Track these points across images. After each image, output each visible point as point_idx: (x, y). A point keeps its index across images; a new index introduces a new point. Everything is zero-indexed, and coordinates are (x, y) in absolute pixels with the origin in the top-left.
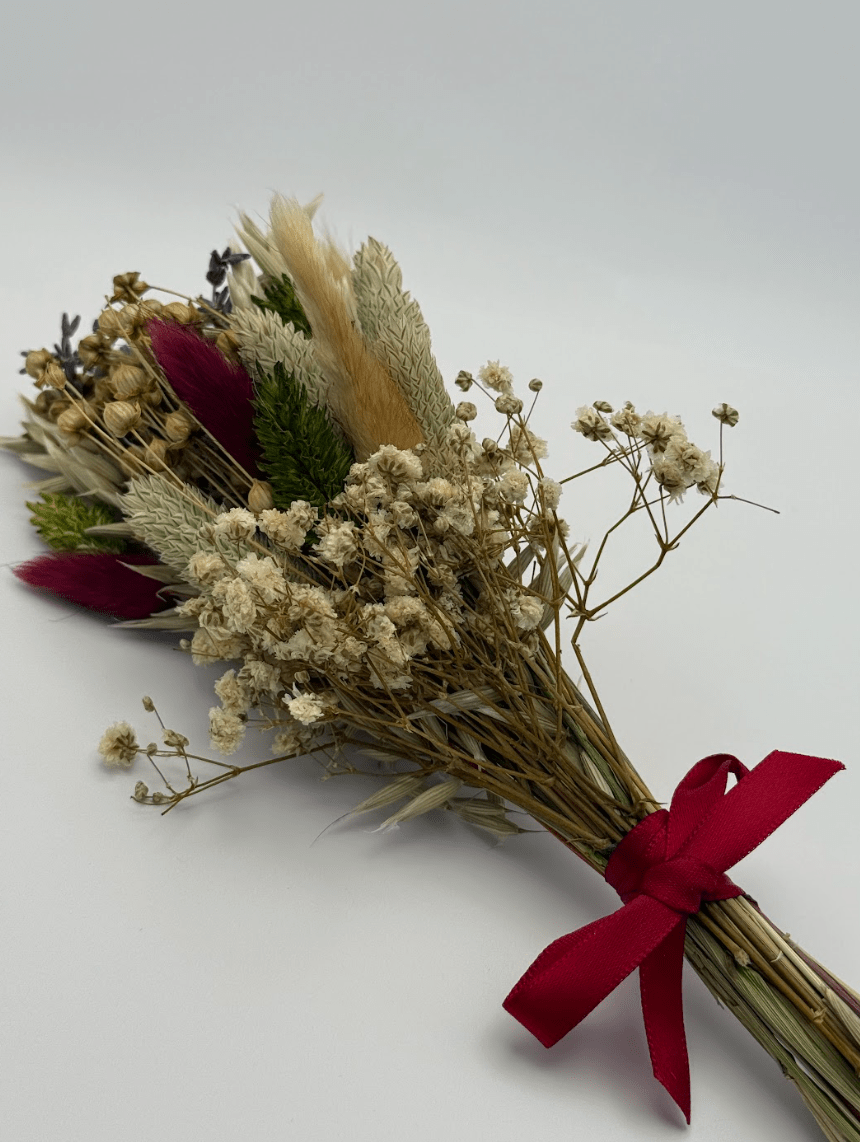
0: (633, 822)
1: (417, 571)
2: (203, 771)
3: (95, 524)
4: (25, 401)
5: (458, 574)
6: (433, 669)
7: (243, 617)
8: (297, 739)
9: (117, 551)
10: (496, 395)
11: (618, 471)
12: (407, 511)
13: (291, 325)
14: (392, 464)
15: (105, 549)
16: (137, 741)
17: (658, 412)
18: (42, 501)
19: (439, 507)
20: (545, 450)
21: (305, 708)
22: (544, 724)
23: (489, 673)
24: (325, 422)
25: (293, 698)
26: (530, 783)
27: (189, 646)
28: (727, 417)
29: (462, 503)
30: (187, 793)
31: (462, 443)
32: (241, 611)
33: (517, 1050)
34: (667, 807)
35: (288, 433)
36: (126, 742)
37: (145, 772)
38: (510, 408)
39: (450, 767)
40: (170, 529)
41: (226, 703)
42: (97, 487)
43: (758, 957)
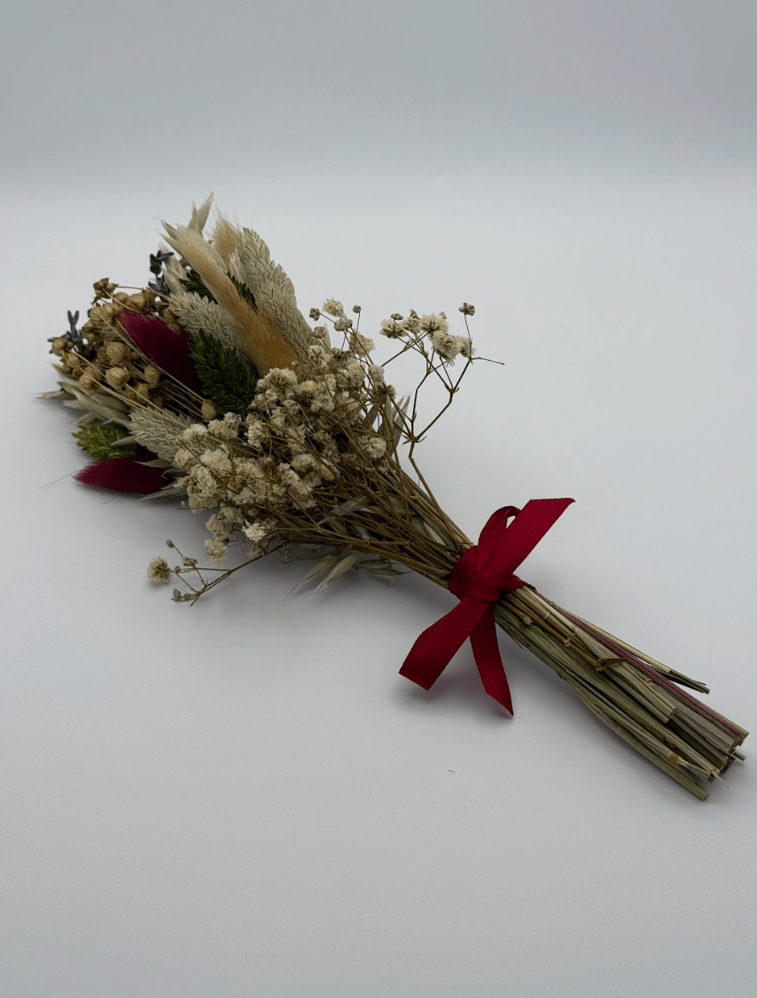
0: (458, 557)
1: (306, 439)
2: (209, 576)
3: (117, 440)
4: (56, 367)
5: (332, 434)
6: (327, 491)
7: (210, 488)
8: (260, 547)
9: (133, 453)
10: (336, 319)
11: (413, 353)
12: (293, 405)
13: (206, 298)
14: (279, 379)
15: (126, 454)
16: (169, 566)
17: (429, 314)
18: (80, 430)
19: (311, 398)
20: (372, 345)
21: (254, 532)
22: (398, 510)
23: (361, 488)
24: (237, 359)
25: (247, 528)
26: (401, 547)
27: (187, 504)
28: (468, 310)
29: (324, 392)
30: (203, 591)
31: (317, 357)
32: (208, 485)
33: (414, 696)
34: (476, 543)
35: (216, 370)
36: (162, 568)
37: (177, 583)
38: (343, 326)
39: (351, 546)
40: (160, 439)
41: (215, 534)
42: (112, 416)
43: (536, 617)
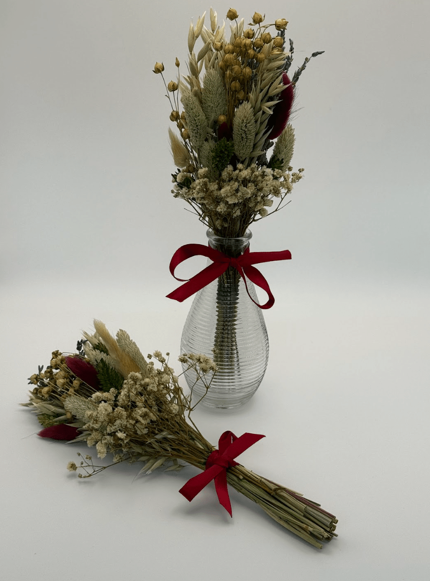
0: (210, 454)
1: (145, 402)
4: (30, 392)
5: (155, 402)
10: (158, 358)
11: (192, 370)
12: (140, 387)
13: (103, 352)
14: (134, 376)
16: (77, 466)
17: (199, 353)
19: (148, 385)
20: (173, 371)
24: (115, 372)
25: (118, 433)
29: (153, 383)
31: (151, 370)
34: (218, 449)
35: (107, 375)
36: (73, 465)
38: (163, 361)
39: (163, 455)
43: (245, 476)
